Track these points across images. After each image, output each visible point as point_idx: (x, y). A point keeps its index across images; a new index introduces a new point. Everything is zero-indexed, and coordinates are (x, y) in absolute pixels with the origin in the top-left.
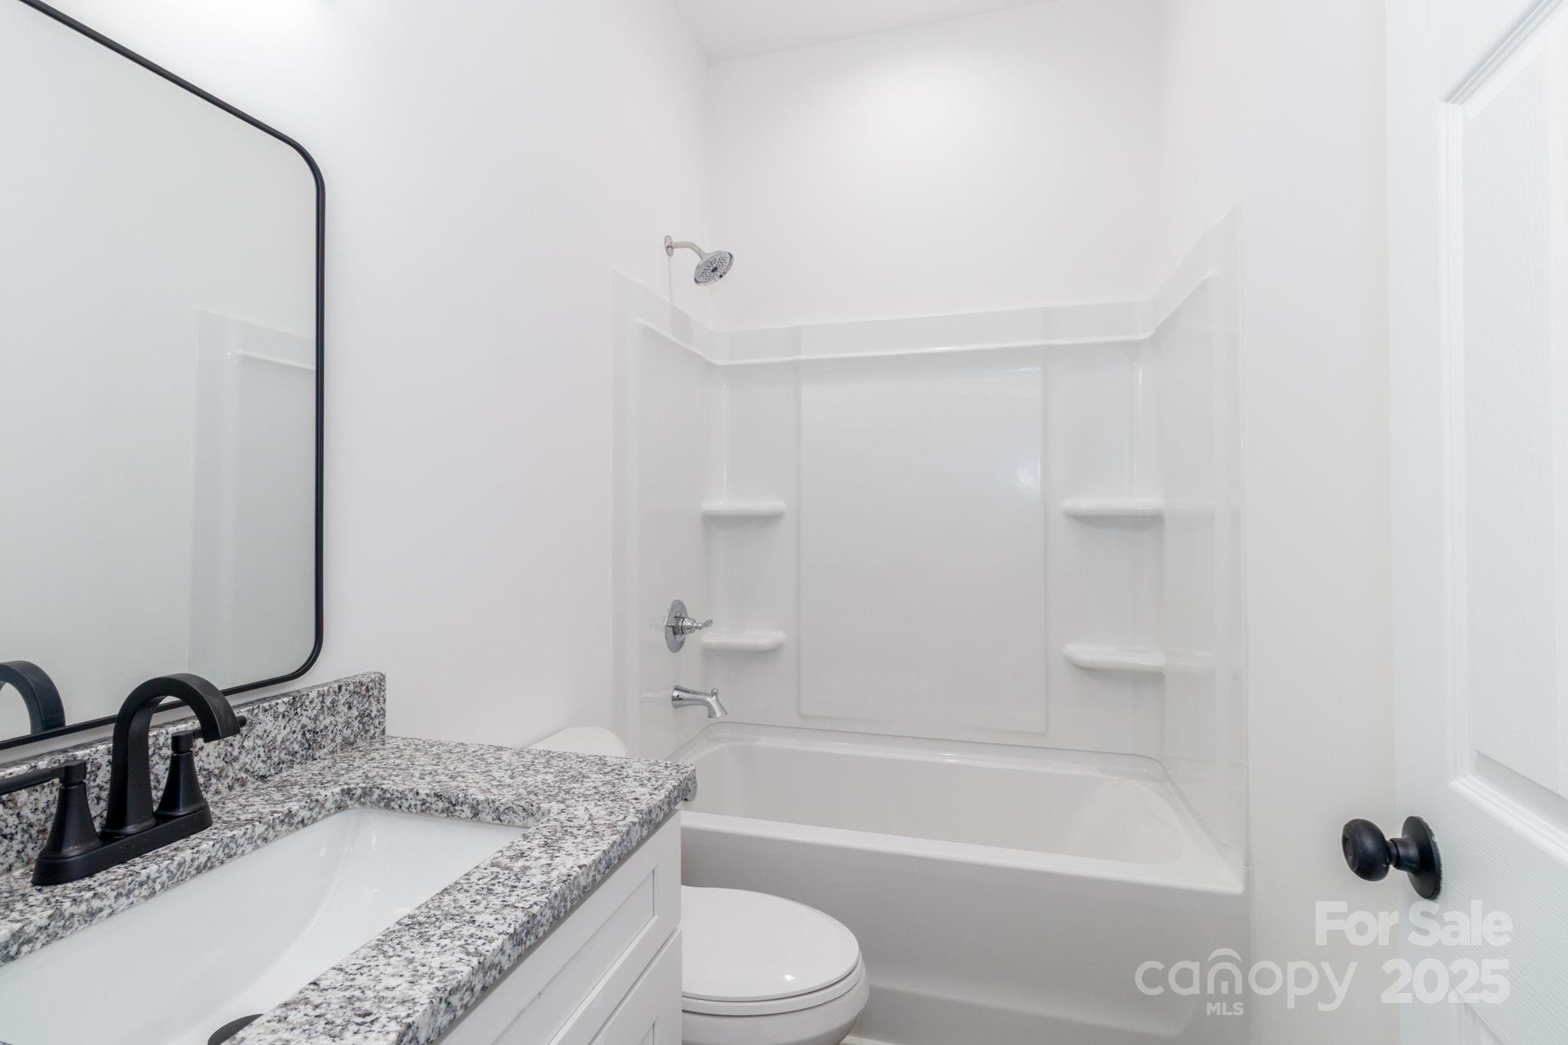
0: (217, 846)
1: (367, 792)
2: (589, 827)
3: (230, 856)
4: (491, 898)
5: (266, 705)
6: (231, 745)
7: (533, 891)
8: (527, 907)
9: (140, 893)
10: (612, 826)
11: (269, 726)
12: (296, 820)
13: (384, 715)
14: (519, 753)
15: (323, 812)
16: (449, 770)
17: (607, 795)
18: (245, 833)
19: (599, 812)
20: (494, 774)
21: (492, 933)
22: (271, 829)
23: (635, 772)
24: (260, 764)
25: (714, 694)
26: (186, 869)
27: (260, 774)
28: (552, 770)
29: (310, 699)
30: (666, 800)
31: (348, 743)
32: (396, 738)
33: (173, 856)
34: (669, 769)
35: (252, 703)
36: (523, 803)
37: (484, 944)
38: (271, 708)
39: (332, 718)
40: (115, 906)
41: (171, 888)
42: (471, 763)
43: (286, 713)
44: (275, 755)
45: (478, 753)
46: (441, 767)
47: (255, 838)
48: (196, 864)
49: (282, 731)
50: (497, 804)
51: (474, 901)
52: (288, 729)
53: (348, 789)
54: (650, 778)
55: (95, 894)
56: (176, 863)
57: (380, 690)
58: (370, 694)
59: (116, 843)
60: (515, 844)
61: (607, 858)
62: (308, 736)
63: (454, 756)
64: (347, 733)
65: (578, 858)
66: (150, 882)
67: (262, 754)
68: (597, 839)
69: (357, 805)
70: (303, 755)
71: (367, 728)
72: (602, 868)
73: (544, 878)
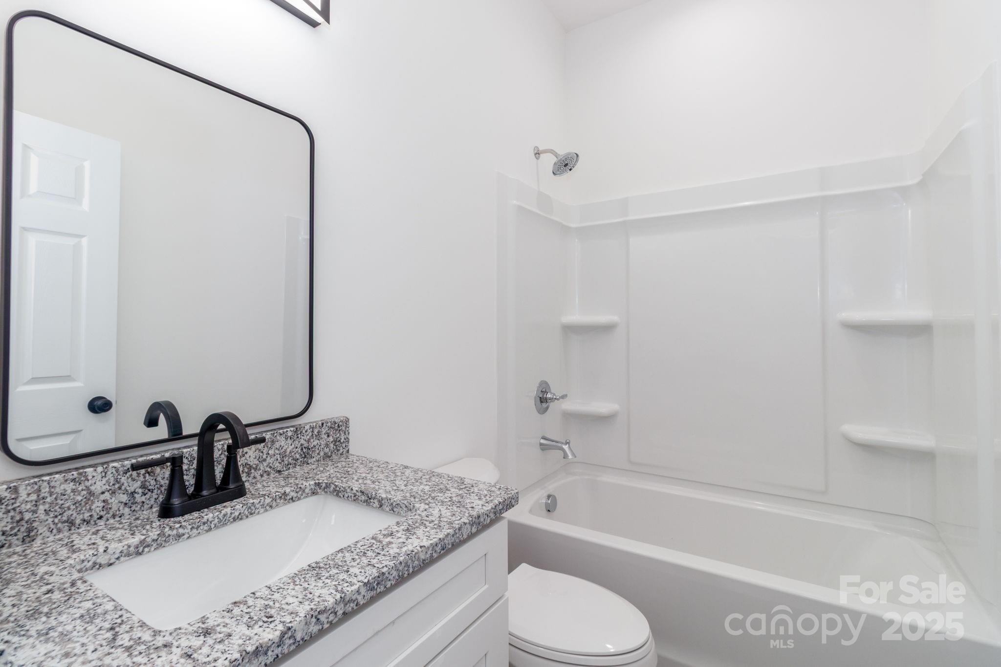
0: (245, 507)
1: (328, 486)
2: (436, 522)
3: (251, 514)
4: (363, 558)
5: (281, 431)
6: (262, 452)
7: (388, 558)
8: (381, 567)
9: (203, 528)
10: (451, 523)
11: (283, 444)
12: (288, 497)
13: (348, 442)
14: (416, 471)
15: (304, 495)
16: (374, 477)
17: (456, 503)
18: (260, 502)
19: (446, 513)
20: (397, 482)
21: (354, 580)
22: (274, 501)
23: (479, 490)
24: (278, 464)
25: (567, 443)
26: (227, 518)
27: (278, 470)
28: (430, 484)
29: (306, 430)
30: (492, 511)
31: (327, 456)
32: (354, 455)
33: (222, 510)
34: (501, 490)
35: (275, 430)
36: (405, 502)
37: (348, 586)
38: (284, 433)
39: (318, 441)
40: (190, 533)
41: (220, 528)
42: (387, 474)
43: (292, 437)
44: (286, 459)
45: (393, 469)
46: (370, 475)
47: (265, 505)
48: (233, 516)
49: (290, 447)
50: (392, 501)
51: (353, 559)
52: (293, 446)
53: (318, 483)
54: (486, 495)
55: (181, 526)
56: (222, 514)
57: (346, 427)
58: (340, 429)
59: (196, 500)
60: (390, 527)
61: (443, 543)
62: (304, 450)
63: (380, 469)
64: (327, 450)
65: (422, 541)
66: (209, 523)
67: (279, 459)
68: (438, 530)
69: (323, 493)
70: (301, 461)
71: (338, 448)
72: (438, 549)
73: (398, 551)
